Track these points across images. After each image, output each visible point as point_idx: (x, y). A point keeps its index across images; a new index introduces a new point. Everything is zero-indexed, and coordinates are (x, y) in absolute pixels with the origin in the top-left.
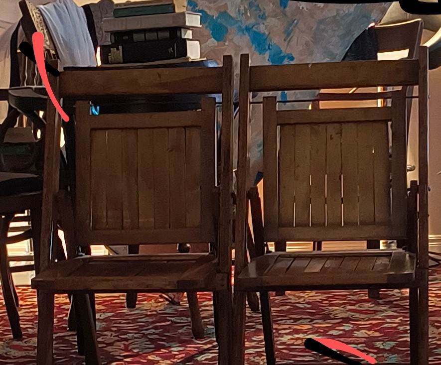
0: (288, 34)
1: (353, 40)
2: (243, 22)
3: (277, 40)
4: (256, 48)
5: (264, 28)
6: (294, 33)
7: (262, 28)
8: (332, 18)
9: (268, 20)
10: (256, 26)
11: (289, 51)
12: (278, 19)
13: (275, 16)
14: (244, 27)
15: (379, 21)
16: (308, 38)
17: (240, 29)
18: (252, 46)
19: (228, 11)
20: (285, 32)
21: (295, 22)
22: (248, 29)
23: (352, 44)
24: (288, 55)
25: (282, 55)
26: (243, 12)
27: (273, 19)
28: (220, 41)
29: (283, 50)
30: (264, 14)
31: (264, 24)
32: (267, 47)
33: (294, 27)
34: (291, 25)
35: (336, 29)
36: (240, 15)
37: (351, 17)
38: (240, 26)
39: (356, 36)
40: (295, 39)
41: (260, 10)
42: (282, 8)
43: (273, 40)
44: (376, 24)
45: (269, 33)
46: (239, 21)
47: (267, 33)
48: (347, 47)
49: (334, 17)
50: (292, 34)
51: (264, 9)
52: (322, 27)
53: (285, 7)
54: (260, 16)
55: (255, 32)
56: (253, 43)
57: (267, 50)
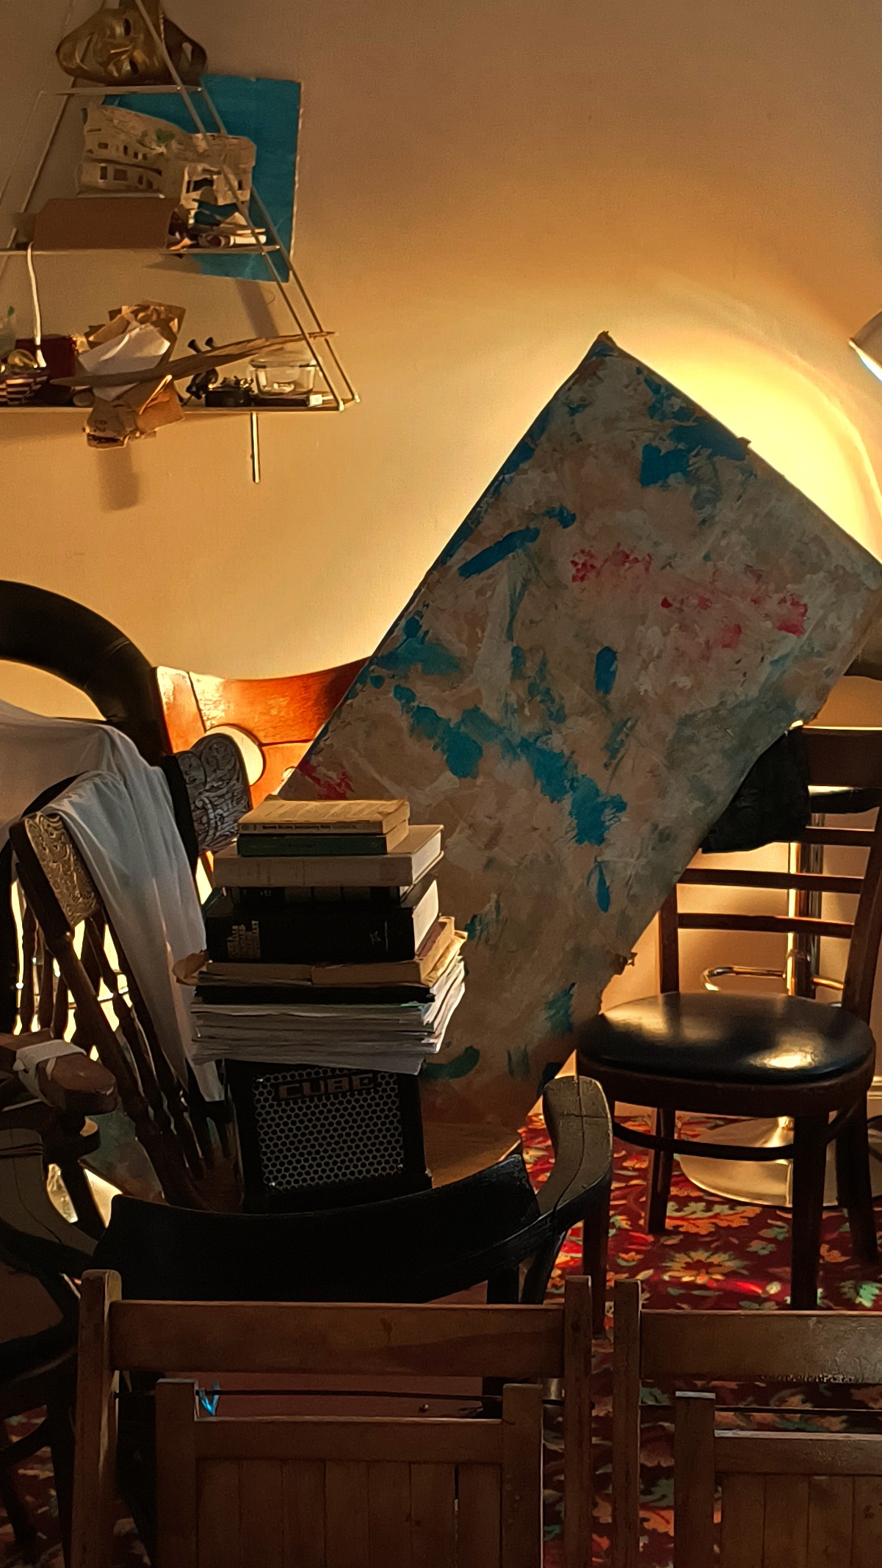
0: (613, 751)
1: (755, 759)
2: (515, 729)
3: (589, 767)
4: (543, 787)
5: (561, 742)
6: (627, 749)
7: (556, 742)
8: (710, 713)
9: (569, 722)
10: (544, 738)
11: (614, 791)
12: (592, 719)
13: (584, 713)
14: (517, 740)
15: (812, 717)
16: (657, 758)
17: (509, 747)
18: (536, 783)
19: (483, 709)
20: (607, 747)
21: (629, 724)
22: (525, 745)
23: (752, 770)
24: (613, 798)
25: (600, 800)
26: (516, 707)
27: (581, 720)
28: (465, 776)
29: (603, 791)
30: (562, 707)
31: (561, 733)
32: (567, 785)
33: (627, 735)
34: (619, 731)
35: (719, 735)
36: (509, 715)
37: (750, 710)
38: (508, 741)
39: (760, 750)
40: (628, 764)
41: (553, 701)
42: (601, 694)
43: (580, 767)
44: (805, 723)
45: (573, 753)
46: (505, 728)
47: (567, 753)
48: (742, 774)
49: (715, 710)
50: (622, 751)
51: (562, 698)
52: (688, 732)
53: (607, 692)
54: (551, 714)
55: (541, 751)
56: (537, 775)
57: (568, 792)
